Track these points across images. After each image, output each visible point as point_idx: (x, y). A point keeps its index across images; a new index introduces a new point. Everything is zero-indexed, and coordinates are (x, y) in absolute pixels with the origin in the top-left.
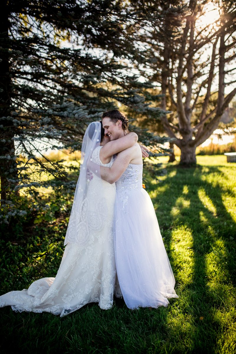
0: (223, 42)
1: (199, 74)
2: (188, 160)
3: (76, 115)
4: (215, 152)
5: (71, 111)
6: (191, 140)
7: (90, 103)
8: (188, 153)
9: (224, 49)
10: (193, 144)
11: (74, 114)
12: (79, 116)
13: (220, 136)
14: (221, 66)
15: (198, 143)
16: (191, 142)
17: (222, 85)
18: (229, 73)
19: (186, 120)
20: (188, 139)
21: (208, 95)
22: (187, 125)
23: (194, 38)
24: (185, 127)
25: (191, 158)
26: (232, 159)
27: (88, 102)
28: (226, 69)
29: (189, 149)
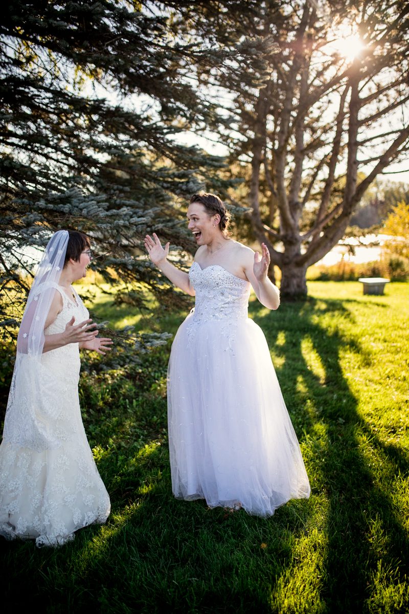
0: (356, 93)
1: (317, 144)
2: (293, 289)
3: (84, 212)
4: (346, 276)
5: (77, 204)
6: (298, 254)
7: (115, 190)
8: (294, 276)
9: (357, 103)
10: (303, 262)
11: (81, 210)
12: (88, 212)
13: (351, 250)
14: (353, 132)
15: (310, 261)
16: (299, 259)
17: (353, 164)
18: (368, 144)
19: (292, 221)
20: (294, 253)
21: (329, 182)
22: (292, 229)
23: (309, 82)
24: (290, 233)
25: (299, 286)
26: (372, 289)
27: (113, 188)
28: (360, 138)
29: (296, 271)
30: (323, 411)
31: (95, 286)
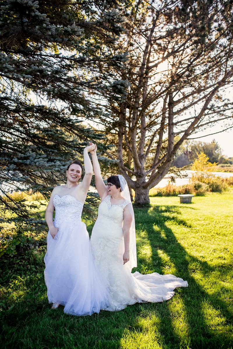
0: (171, 98)
1: (153, 124)
2: (141, 201)
3: (37, 164)
4: (171, 194)
5: (33, 160)
6: (144, 182)
7: (49, 152)
8: (142, 194)
9: (172, 104)
10: (146, 186)
11: (35, 163)
12: (39, 164)
13: (173, 179)
14: (170, 118)
15: (151, 186)
16: (145, 184)
17: (171, 134)
18: (179, 124)
19: (140, 165)
20: (142, 182)
21: (159, 143)
22: (140, 169)
23: (148, 92)
24: (139, 171)
25: (145, 199)
26: (185, 200)
27: (48, 151)
28: (174, 121)
29: (143, 191)
30: (158, 263)
31: (36, 201)
